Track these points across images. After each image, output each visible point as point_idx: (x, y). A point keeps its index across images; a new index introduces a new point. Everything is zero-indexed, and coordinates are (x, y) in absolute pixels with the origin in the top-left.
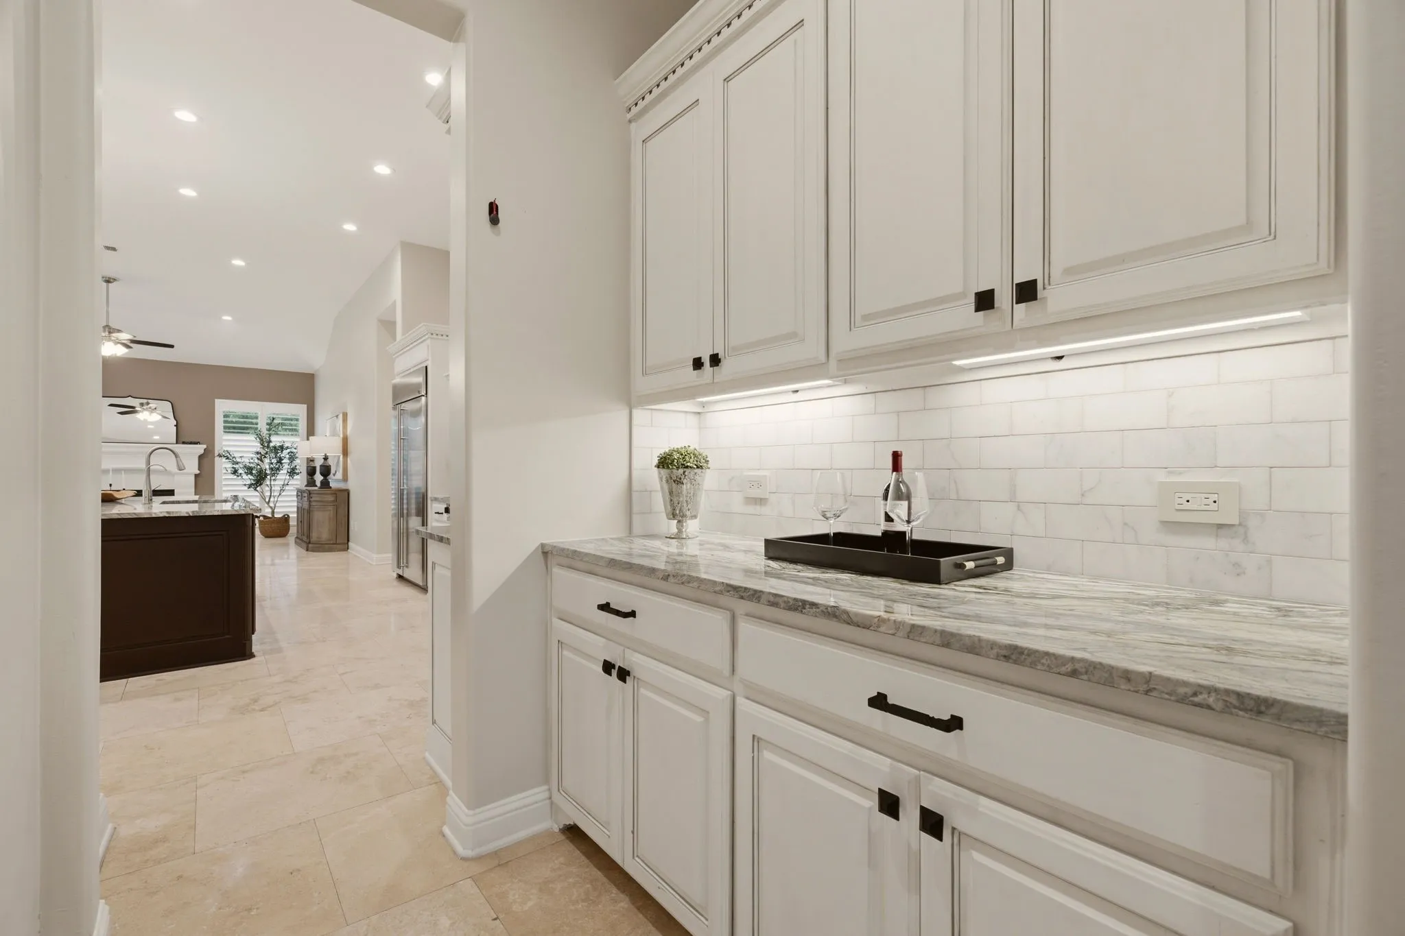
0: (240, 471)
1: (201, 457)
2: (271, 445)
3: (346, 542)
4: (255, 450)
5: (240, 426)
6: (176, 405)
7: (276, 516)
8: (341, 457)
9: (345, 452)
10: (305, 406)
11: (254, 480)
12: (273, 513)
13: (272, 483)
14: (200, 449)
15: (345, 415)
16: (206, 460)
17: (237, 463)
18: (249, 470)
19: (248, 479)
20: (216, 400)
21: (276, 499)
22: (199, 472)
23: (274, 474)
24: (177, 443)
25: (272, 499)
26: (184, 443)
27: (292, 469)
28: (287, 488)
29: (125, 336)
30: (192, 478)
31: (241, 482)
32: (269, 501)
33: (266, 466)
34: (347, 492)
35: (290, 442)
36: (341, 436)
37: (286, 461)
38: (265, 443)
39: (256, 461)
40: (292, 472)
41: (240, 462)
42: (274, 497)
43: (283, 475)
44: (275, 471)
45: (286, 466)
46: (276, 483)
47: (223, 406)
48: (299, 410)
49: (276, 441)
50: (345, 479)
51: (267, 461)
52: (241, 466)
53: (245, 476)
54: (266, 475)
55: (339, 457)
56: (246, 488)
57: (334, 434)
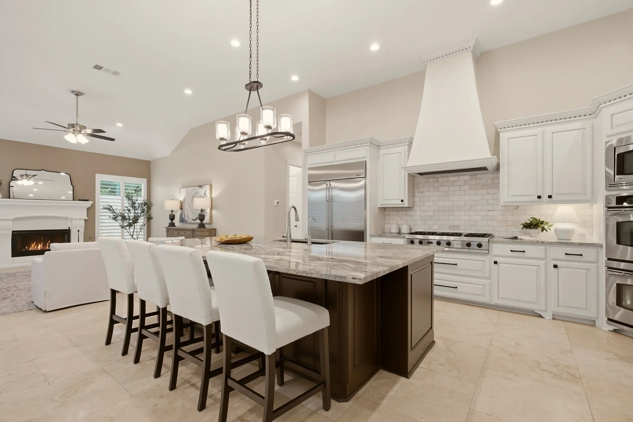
1: (88, 209)
5: (110, 190)
8: (209, 209)
9: (212, 207)
10: (146, 180)
14: (89, 204)
15: (211, 186)
16: (91, 211)
20: (97, 175)
21: (138, 234)
22: (88, 218)
24: (73, 200)
26: (78, 200)
29: (89, 131)
30: (83, 222)
32: (133, 235)
34: (215, 230)
36: (209, 198)
42: (137, 232)
47: (100, 178)
48: (143, 182)
50: (211, 222)
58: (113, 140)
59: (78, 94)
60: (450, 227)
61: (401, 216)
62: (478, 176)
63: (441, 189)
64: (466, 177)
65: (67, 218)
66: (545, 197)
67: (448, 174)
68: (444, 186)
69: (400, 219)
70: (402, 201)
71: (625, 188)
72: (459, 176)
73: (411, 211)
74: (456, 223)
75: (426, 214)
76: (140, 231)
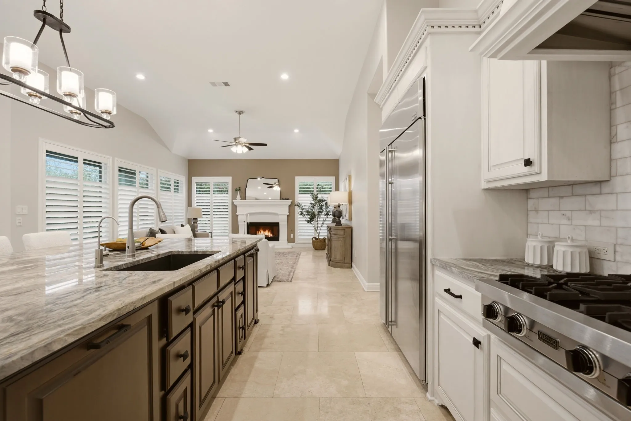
0: (304, 213)
1: (290, 206)
2: (318, 199)
3: (351, 262)
4: (309, 202)
5: (306, 190)
6: (280, 180)
7: (320, 237)
8: (348, 204)
9: (350, 202)
10: (334, 177)
11: (309, 218)
12: (319, 236)
13: (318, 220)
14: (289, 202)
15: (350, 177)
16: (291, 207)
17: (303, 209)
18: (308, 212)
19: (307, 218)
20: (296, 177)
21: (320, 228)
22: (289, 214)
23: (319, 215)
24: (280, 200)
25: (318, 228)
26: (282, 199)
27: (327, 212)
28: (325, 222)
30: (286, 217)
31: (304, 219)
32: (317, 229)
33: (315, 211)
34: (351, 229)
35: (326, 197)
36: (348, 191)
37: (324, 208)
38: (315, 198)
39: (311, 208)
40: (327, 214)
41: (304, 209)
43: (323, 216)
44: (320, 213)
45: (324, 210)
46: (321, 219)
48: (331, 180)
49: (320, 196)
50: (350, 219)
51: (316, 207)
52: (305, 210)
53: (306, 216)
54: (315, 216)
55: (347, 204)
56: (307, 222)
57: (345, 190)
58: (265, 145)
59: (240, 113)
61: (568, 214)
65: (276, 214)
69: (565, 222)
70: (528, 163)
76: (322, 226)
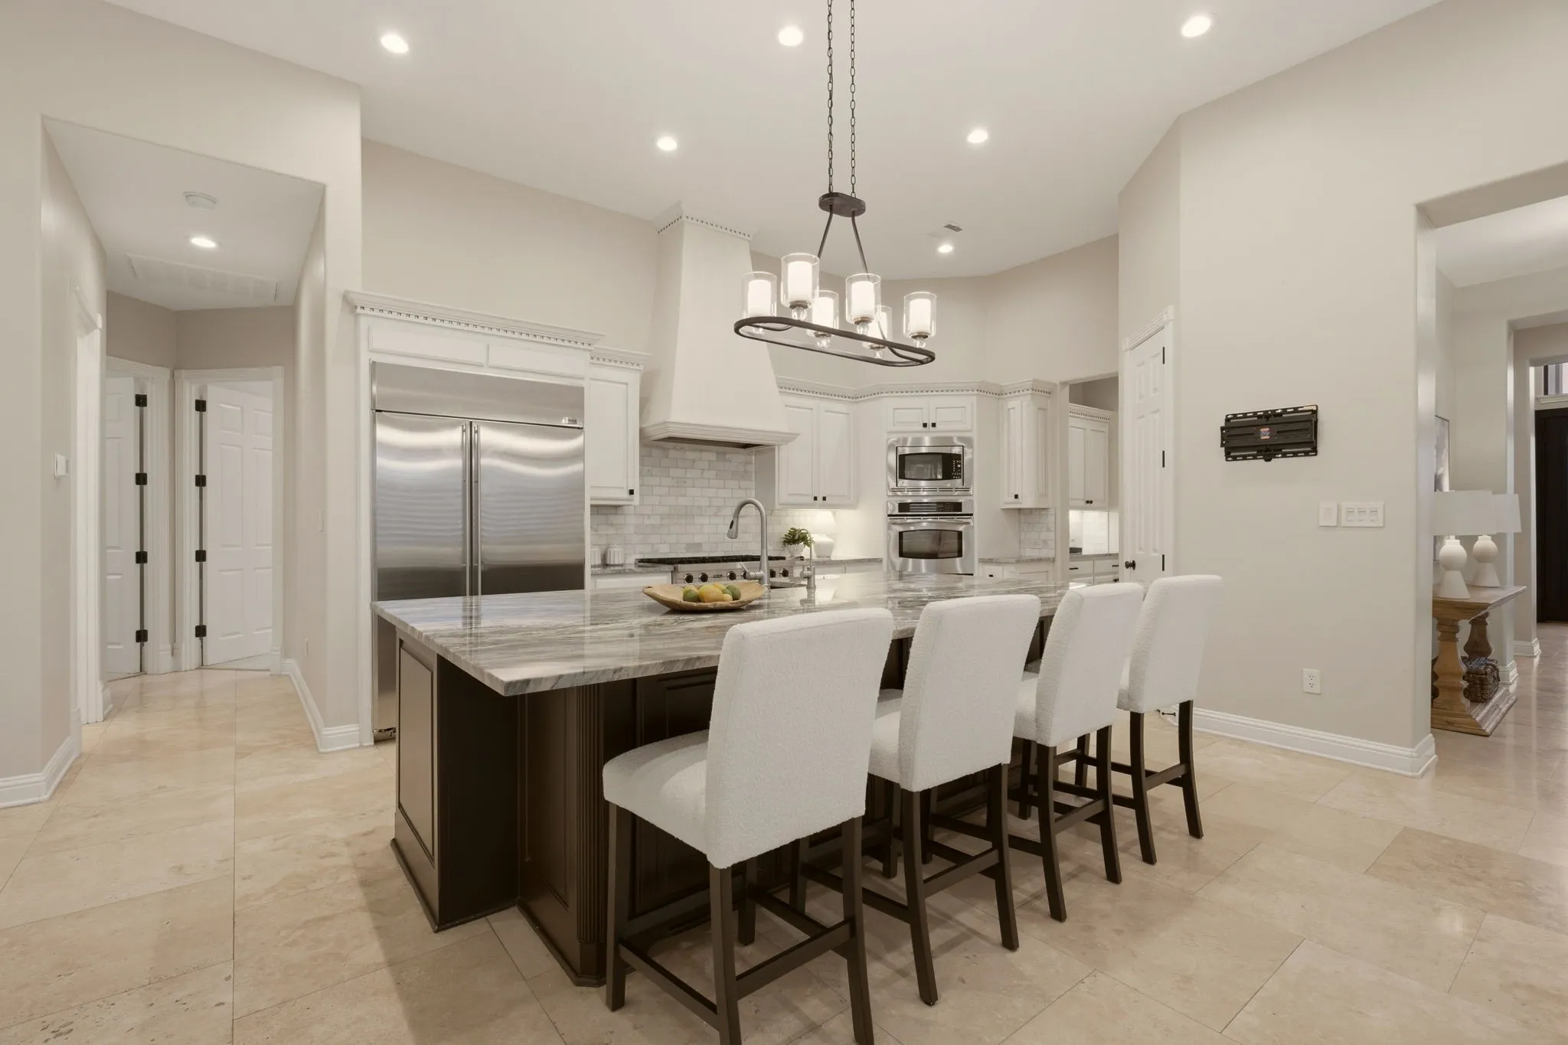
60: (690, 546)
62: (728, 456)
63: (674, 472)
64: (710, 455)
66: (820, 499)
67: (686, 446)
68: (677, 468)
70: (631, 492)
71: (925, 493)
72: (701, 451)
73: (616, 514)
74: (698, 539)
75: (647, 521)
